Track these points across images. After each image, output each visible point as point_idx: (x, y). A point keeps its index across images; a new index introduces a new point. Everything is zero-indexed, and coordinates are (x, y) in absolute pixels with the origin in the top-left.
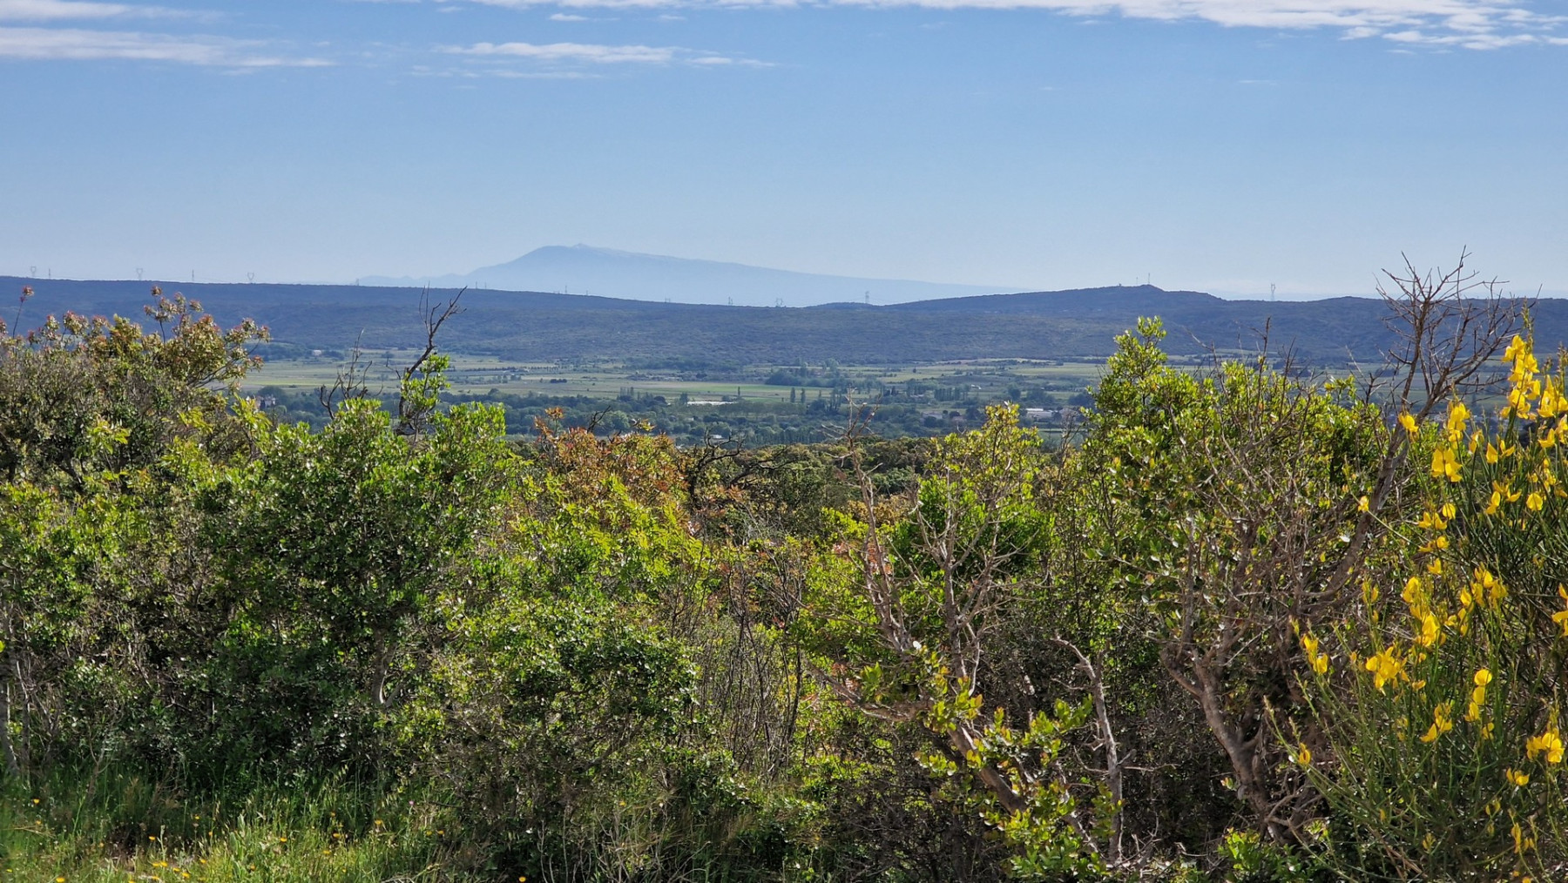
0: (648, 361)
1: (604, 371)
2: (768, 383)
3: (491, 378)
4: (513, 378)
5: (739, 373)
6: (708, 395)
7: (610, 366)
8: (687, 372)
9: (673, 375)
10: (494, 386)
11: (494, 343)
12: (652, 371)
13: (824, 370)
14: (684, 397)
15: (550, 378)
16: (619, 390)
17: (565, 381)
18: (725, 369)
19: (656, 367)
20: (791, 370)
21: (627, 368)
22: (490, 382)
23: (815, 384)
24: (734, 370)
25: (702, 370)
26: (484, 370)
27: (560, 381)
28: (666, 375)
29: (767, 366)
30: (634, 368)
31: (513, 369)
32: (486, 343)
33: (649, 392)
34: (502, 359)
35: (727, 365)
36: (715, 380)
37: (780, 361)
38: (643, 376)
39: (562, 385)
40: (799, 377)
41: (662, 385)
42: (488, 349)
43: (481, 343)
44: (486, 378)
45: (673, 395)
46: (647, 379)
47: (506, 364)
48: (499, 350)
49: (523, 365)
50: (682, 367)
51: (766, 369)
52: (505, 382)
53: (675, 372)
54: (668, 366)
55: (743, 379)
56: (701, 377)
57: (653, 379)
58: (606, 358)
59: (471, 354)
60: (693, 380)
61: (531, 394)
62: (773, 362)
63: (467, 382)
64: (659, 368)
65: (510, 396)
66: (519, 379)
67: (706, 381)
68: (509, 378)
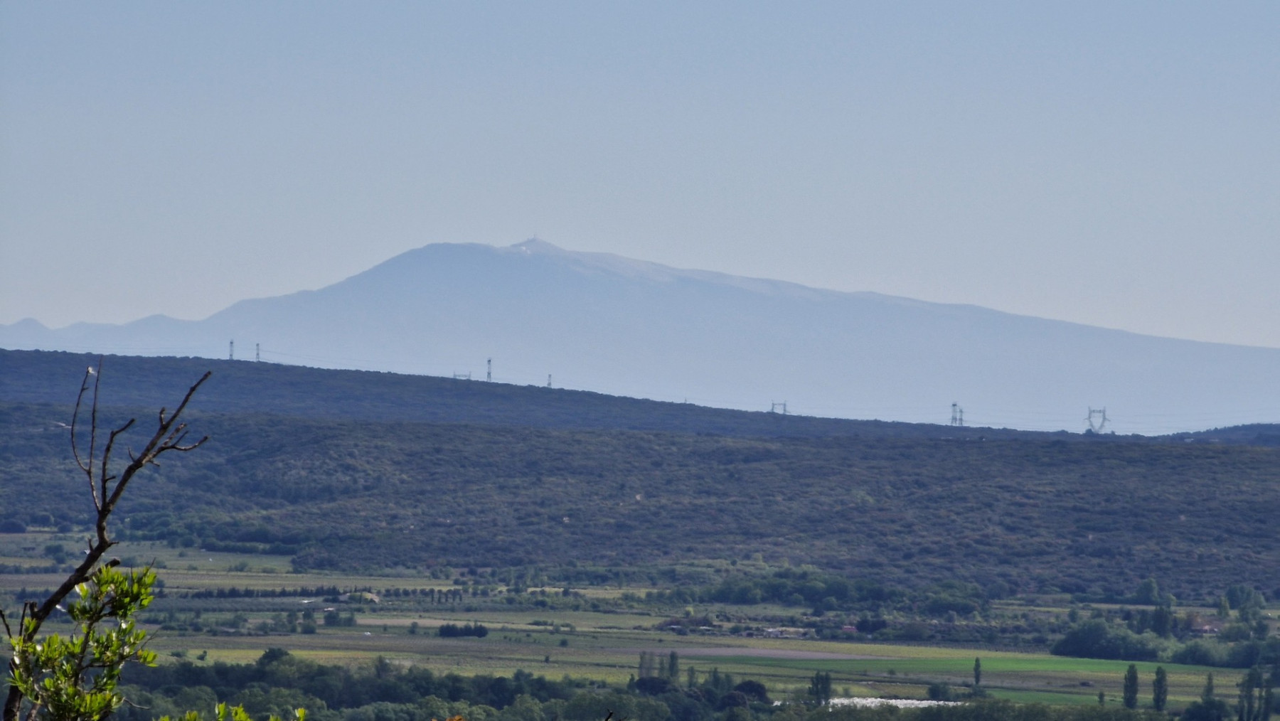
0: (718, 580)
1: (595, 606)
2: (1062, 650)
3: (268, 619)
4: (332, 620)
5: (978, 620)
6: (887, 680)
7: (610, 593)
8: (831, 614)
9: (792, 622)
10: (276, 641)
11: (278, 517)
12: (732, 609)
13: (1222, 616)
14: (822, 686)
15: (439, 623)
16: (636, 660)
17: (481, 632)
18: (937, 609)
19: (743, 598)
20: (1127, 616)
21: (661, 596)
22: (264, 630)
23: (1194, 658)
24: (965, 611)
25: (874, 608)
26: (249, 593)
27: (467, 632)
28: (773, 621)
29: (1056, 603)
30: (680, 598)
31: (332, 595)
32: (253, 516)
33: (723, 669)
34: (299, 567)
35: (945, 596)
36: (911, 636)
37: (1096, 588)
38: (706, 622)
39: (472, 643)
40: (1148, 635)
41: (757, 647)
42: (262, 536)
43: (240, 516)
44: (254, 620)
45: (789, 678)
46: (717, 631)
47: (311, 580)
48: (294, 539)
49: (361, 582)
50: (814, 599)
51: (1053, 611)
52: (309, 631)
53: (796, 612)
54: (775, 593)
55: (989, 639)
56: (871, 630)
57: (735, 631)
58: (601, 569)
59: (211, 548)
60: (849, 638)
61: (382, 667)
62: (1077, 590)
63: (197, 629)
64: (752, 602)
65: (322, 671)
66: (350, 622)
67: (886, 640)
68: (319, 619)
